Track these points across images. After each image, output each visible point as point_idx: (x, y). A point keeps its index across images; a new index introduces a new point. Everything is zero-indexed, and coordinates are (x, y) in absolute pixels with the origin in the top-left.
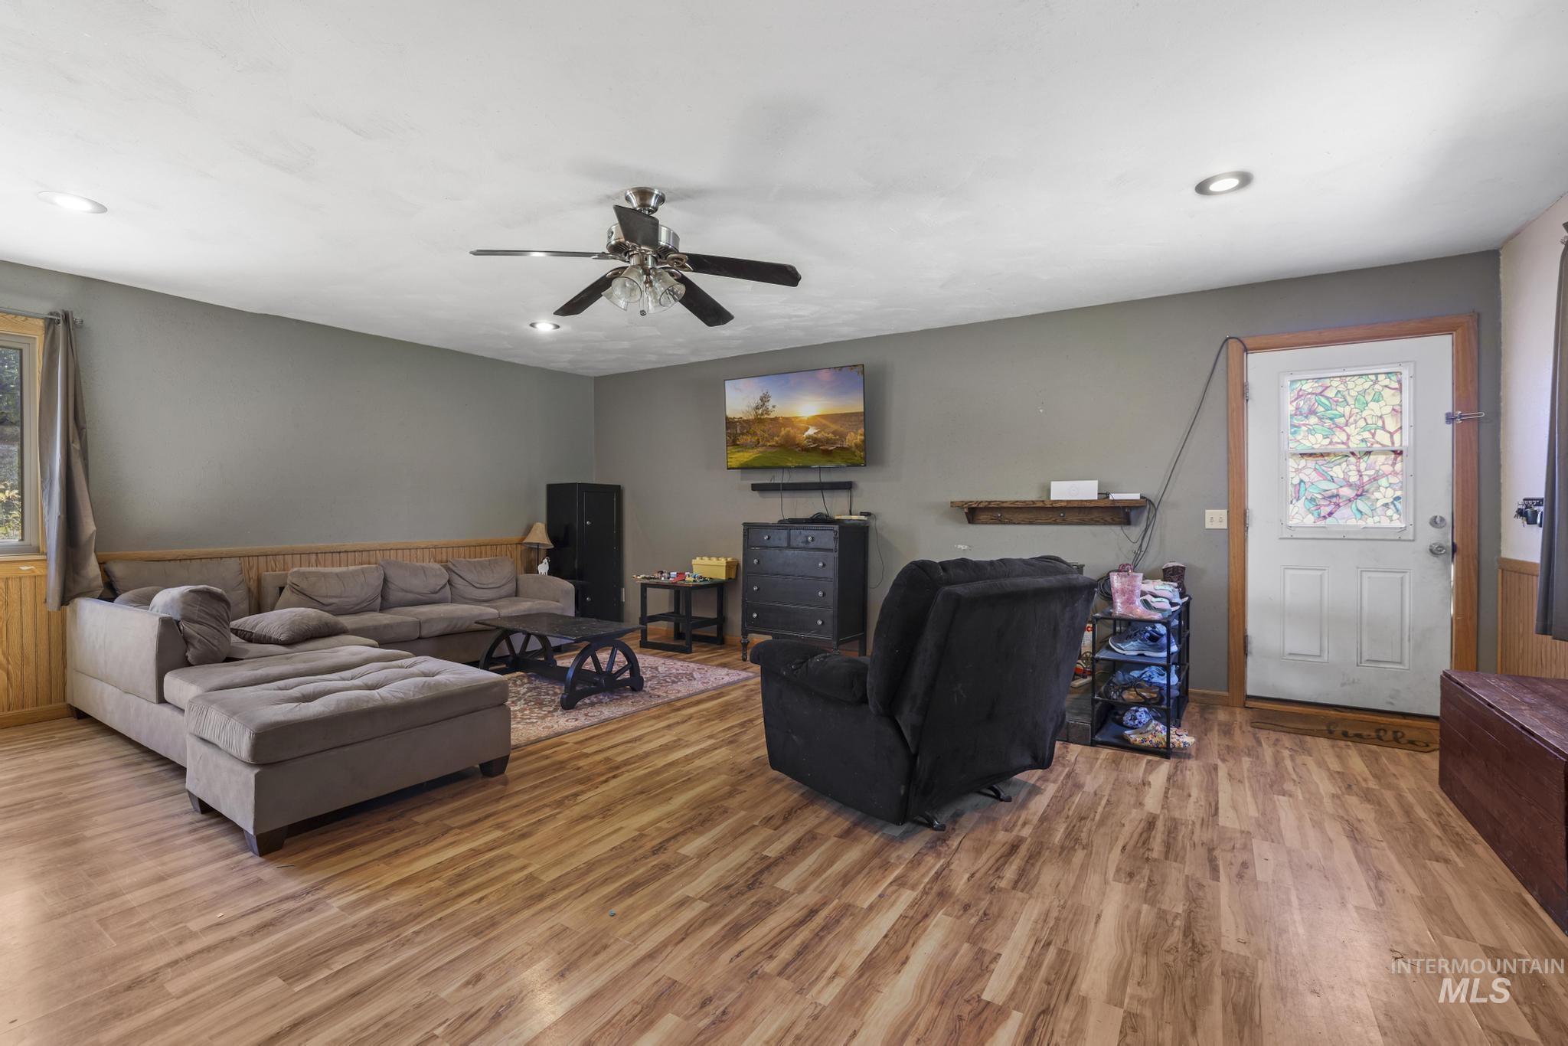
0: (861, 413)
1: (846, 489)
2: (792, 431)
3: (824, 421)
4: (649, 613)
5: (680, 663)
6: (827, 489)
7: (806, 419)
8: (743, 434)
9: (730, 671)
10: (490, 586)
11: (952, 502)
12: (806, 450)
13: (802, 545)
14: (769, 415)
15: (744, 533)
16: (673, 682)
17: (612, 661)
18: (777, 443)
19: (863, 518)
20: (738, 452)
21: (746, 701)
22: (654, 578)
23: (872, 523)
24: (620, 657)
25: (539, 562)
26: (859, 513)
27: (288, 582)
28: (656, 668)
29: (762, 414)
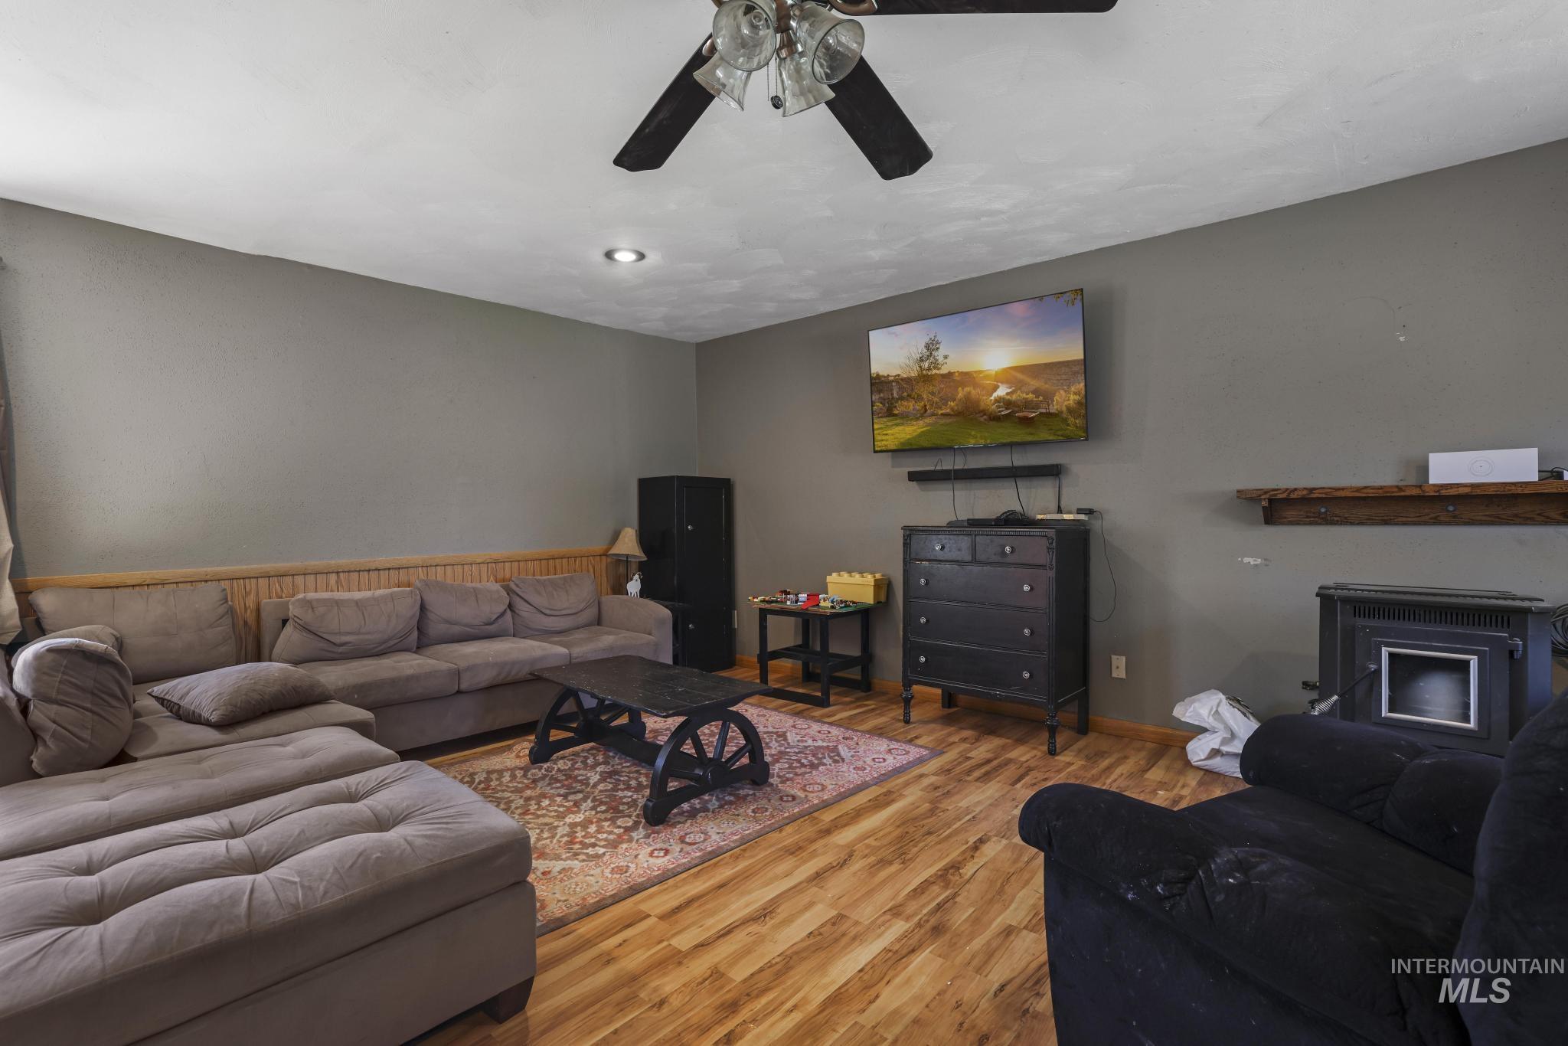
0: (1082, 360)
1: (1053, 475)
2: (973, 392)
3: (1020, 376)
4: (771, 647)
5: (816, 727)
6: (1021, 476)
7: (994, 373)
8: (902, 398)
9: (894, 745)
10: (564, 612)
11: (1238, 491)
12: (995, 418)
13: (997, 559)
14: (939, 369)
15: (905, 540)
16: (813, 766)
17: (723, 741)
18: (952, 409)
19: (1082, 517)
20: (897, 425)
21: (932, 812)
22: (777, 602)
23: (1096, 525)
24: (734, 731)
25: (629, 579)
26: (1074, 509)
27: (290, 614)
28: (783, 736)
29: (929, 369)
